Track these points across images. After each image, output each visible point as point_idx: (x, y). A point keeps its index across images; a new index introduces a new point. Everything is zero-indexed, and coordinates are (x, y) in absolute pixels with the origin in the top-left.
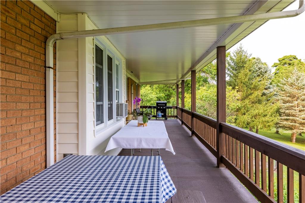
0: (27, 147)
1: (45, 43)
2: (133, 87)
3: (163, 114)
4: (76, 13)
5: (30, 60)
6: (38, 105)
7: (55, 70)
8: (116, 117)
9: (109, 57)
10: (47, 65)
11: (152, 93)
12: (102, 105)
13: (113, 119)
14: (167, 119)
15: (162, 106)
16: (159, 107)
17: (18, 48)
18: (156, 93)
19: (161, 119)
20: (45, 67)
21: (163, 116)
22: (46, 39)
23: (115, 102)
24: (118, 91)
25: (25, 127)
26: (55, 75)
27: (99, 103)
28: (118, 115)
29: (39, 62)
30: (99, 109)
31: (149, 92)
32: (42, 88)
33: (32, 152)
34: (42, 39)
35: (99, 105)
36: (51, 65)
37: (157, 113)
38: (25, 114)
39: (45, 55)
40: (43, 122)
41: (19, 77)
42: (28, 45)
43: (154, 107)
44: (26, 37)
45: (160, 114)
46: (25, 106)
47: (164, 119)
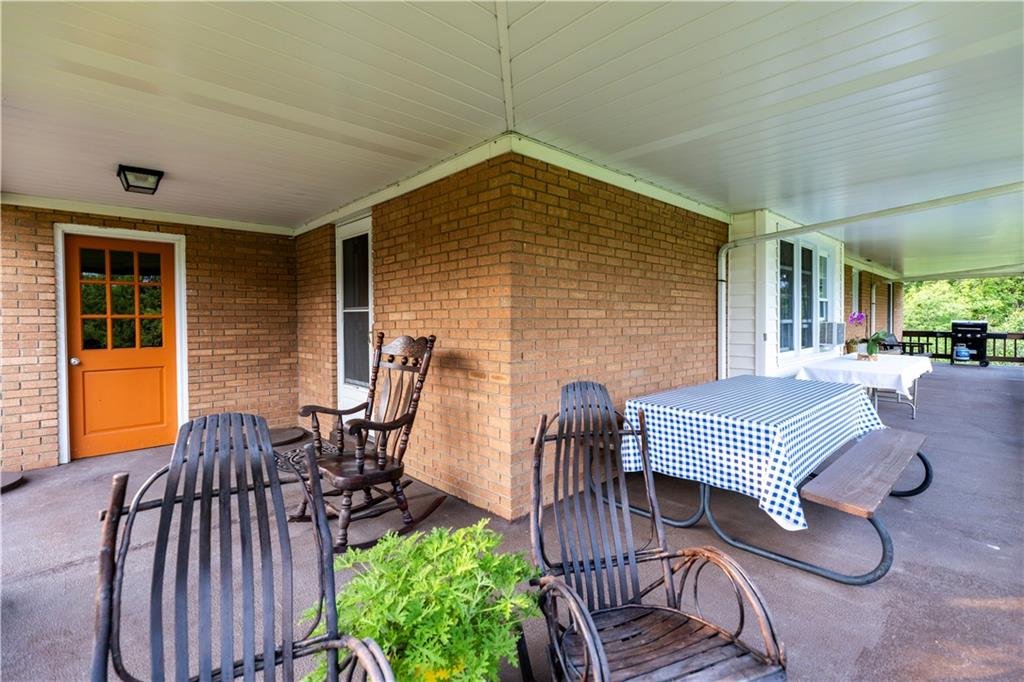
0: (701, 364)
1: (717, 253)
2: (874, 291)
3: (974, 352)
4: (754, 211)
5: (704, 276)
6: (710, 322)
7: (727, 282)
8: (819, 344)
9: (804, 250)
10: (719, 278)
11: (956, 299)
12: (792, 325)
13: (811, 346)
14: (987, 364)
15: (969, 332)
16: (960, 335)
17: (696, 266)
18: (968, 299)
19: (968, 363)
20: (717, 280)
21: (973, 357)
22: (718, 249)
23: (817, 320)
24: (827, 303)
25: (700, 344)
26: (727, 288)
27: (786, 321)
28: (822, 340)
29: (712, 276)
30: (786, 330)
31: (947, 296)
32: (714, 303)
33: (704, 371)
34: (714, 250)
35: (786, 325)
36: (724, 278)
37: (952, 350)
38: (699, 331)
39: (717, 267)
40: (715, 341)
41: (696, 295)
42: (703, 261)
43: (945, 335)
44: (700, 253)
45: (964, 350)
46: (700, 323)
47: (977, 363)
